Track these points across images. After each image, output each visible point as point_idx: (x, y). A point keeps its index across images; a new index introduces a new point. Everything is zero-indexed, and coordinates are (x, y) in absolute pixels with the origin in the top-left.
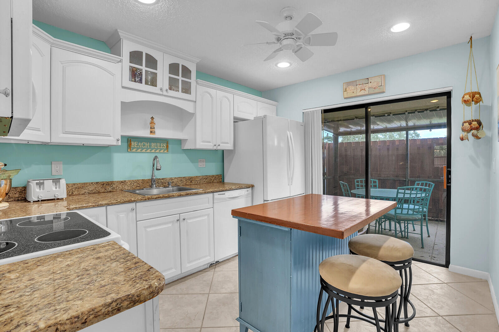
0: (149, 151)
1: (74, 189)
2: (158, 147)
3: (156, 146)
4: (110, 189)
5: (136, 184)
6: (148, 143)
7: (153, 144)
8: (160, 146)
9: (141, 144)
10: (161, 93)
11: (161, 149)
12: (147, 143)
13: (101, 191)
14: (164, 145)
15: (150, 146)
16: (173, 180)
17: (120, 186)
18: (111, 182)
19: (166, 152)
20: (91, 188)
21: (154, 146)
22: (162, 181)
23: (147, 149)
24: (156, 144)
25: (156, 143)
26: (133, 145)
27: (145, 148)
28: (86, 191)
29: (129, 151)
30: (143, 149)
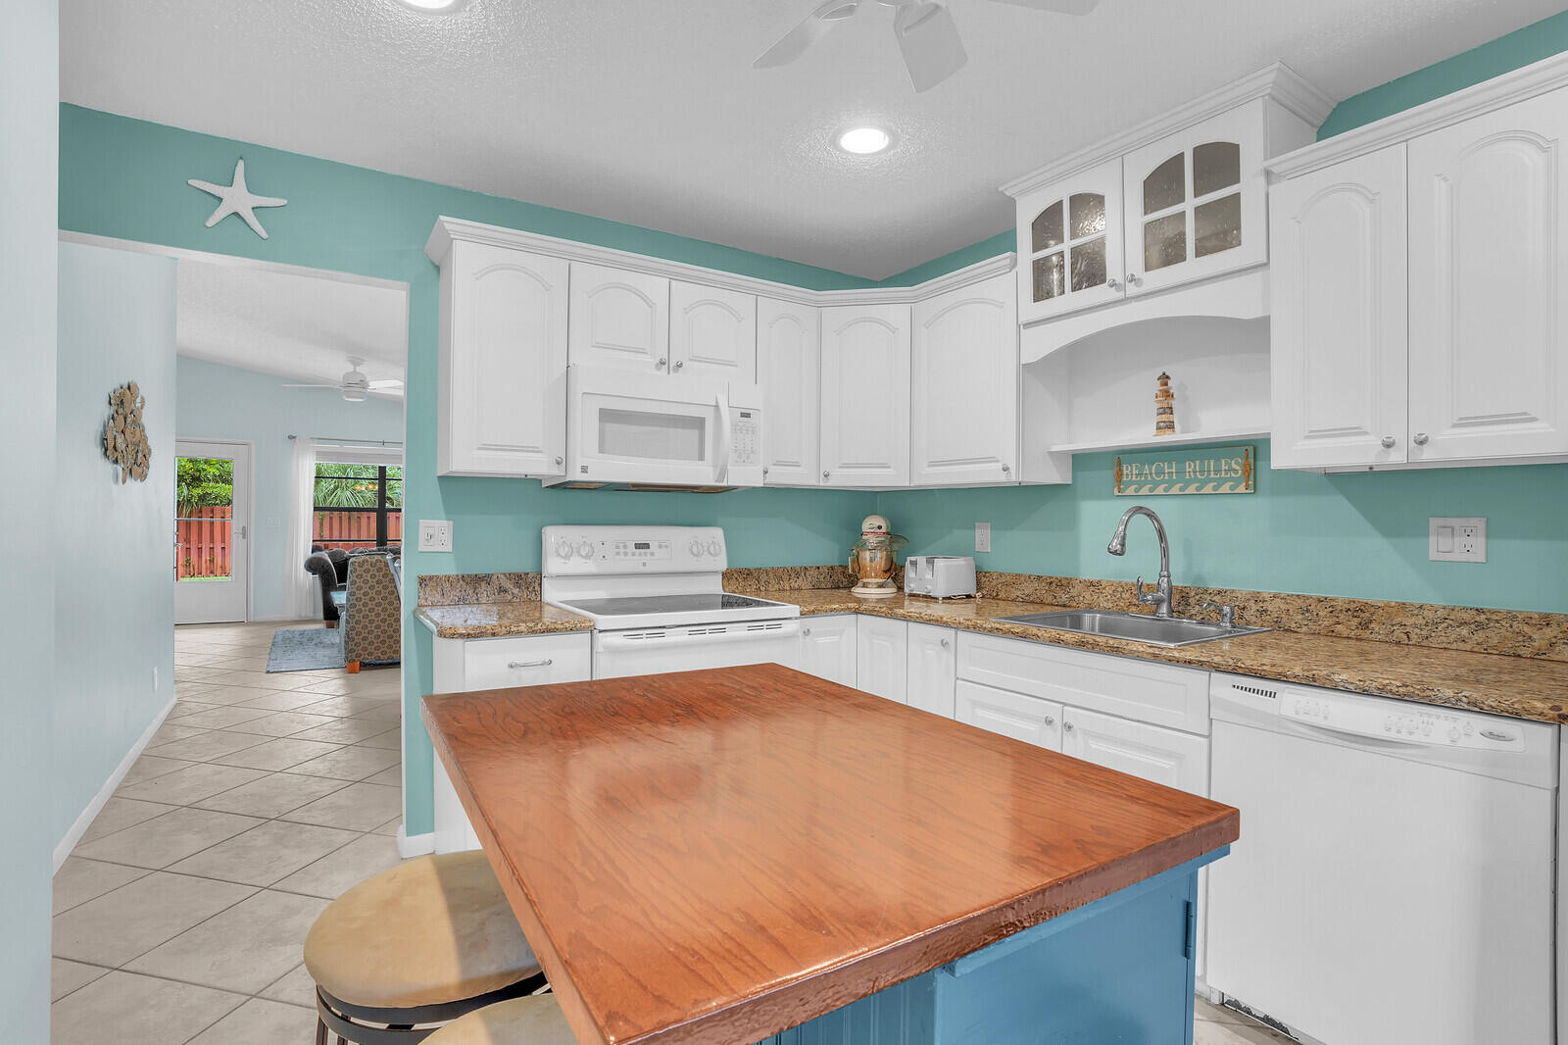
0: (1175, 490)
1: (999, 586)
2: (1209, 475)
3: (1202, 472)
4: (1064, 598)
5: (1128, 595)
6: (1174, 463)
7: (1189, 466)
8: (1218, 471)
9: (1150, 470)
10: (1120, 295)
11: (1221, 482)
12: (1170, 463)
13: (1044, 601)
14: (1234, 466)
15: (1181, 472)
16: (1265, 604)
17: (1088, 596)
18: (1067, 579)
19: (1241, 489)
20: (1028, 588)
21: (1195, 472)
22: (1216, 598)
23: (1171, 484)
24: (1202, 465)
25: (1202, 462)
26: (1127, 475)
27: (1163, 482)
28: (1019, 593)
29: (1116, 493)
30: (1156, 484)
